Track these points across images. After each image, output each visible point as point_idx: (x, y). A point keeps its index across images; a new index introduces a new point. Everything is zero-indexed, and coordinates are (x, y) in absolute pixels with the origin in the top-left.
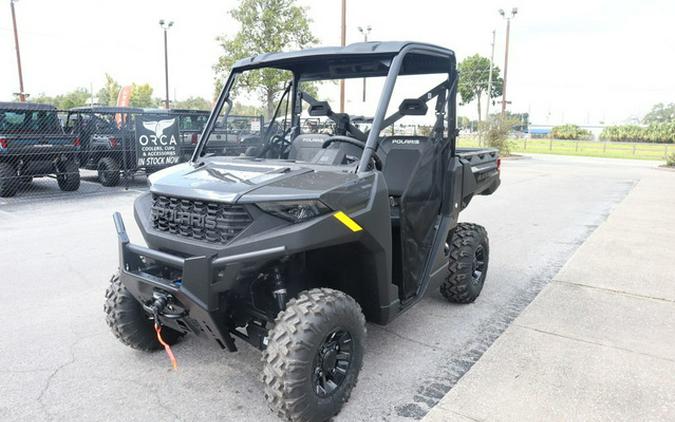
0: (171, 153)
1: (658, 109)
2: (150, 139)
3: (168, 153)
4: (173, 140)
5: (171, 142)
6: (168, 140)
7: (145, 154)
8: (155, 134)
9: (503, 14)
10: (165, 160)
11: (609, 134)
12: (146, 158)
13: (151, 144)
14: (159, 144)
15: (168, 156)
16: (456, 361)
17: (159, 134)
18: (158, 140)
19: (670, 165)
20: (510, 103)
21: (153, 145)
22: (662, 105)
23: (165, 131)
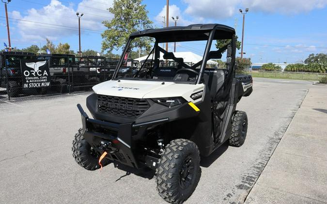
0: (45, 80)
1: (311, 56)
2: (31, 73)
3: (42, 80)
4: (45, 73)
5: (44, 74)
6: (42, 73)
7: (27, 81)
8: (34, 70)
9: (241, 11)
10: (41, 85)
11: (289, 69)
12: (29, 83)
13: (31, 75)
14: (37, 75)
15: (43, 82)
16: (254, 167)
17: (37, 69)
18: (36, 73)
19: (320, 82)
20: (245, 53)
21: (33, 76)
22: (313, 54)
23: (40, 68)
